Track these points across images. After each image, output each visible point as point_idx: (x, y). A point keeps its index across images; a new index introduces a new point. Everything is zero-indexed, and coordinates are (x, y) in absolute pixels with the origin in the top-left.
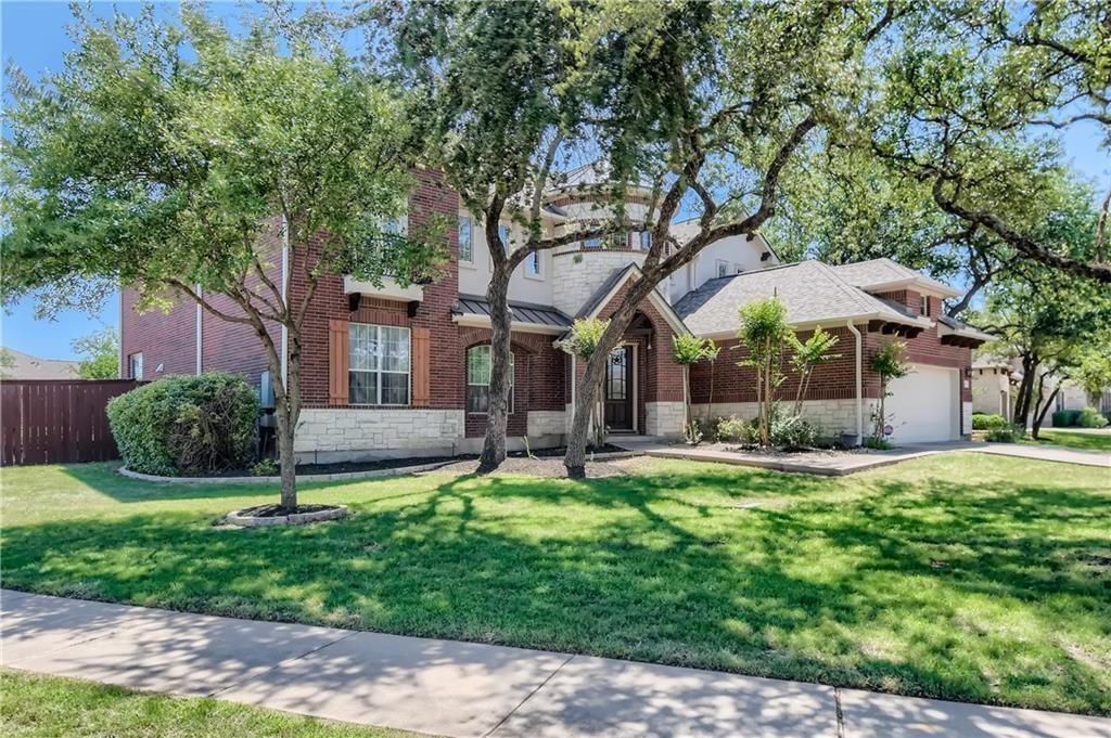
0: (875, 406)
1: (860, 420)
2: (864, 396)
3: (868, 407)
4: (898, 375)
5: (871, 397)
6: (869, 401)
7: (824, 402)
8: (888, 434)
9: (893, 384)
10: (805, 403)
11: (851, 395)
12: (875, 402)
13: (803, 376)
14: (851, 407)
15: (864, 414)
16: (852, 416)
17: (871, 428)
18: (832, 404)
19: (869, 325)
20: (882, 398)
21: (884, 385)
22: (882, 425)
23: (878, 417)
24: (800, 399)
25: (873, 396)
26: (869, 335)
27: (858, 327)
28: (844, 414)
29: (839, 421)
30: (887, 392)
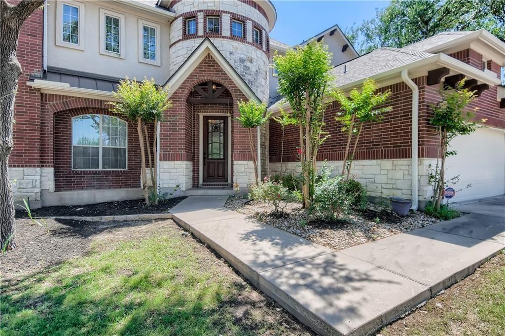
0: (434, 167)
1: (416, 183)
2: (421, 155)
3: (425, 167)
4: (464, 130)
5: (428, 156)
6: (427, 161)
7: (379, 161)
8: (450, 197)
9: (456, 142)
10: (355, 163)
11: (407, 154)
12: (434, 162)
13: (350, 135)
14: (407, 168)
15: (420, 176)
16: (406, 177)
17: (429, 192)
18: (387, 164)
19: (428, 77)
20: (443, 158)
21: (444, 143)
22: (441, 188)
23: (438, 180)
24: (348, 159)
25: (432, 154)
26: (428, 88)
27: (415, 81)
28: (399, 175)
29: (394, 182)
30: (449, 149)
